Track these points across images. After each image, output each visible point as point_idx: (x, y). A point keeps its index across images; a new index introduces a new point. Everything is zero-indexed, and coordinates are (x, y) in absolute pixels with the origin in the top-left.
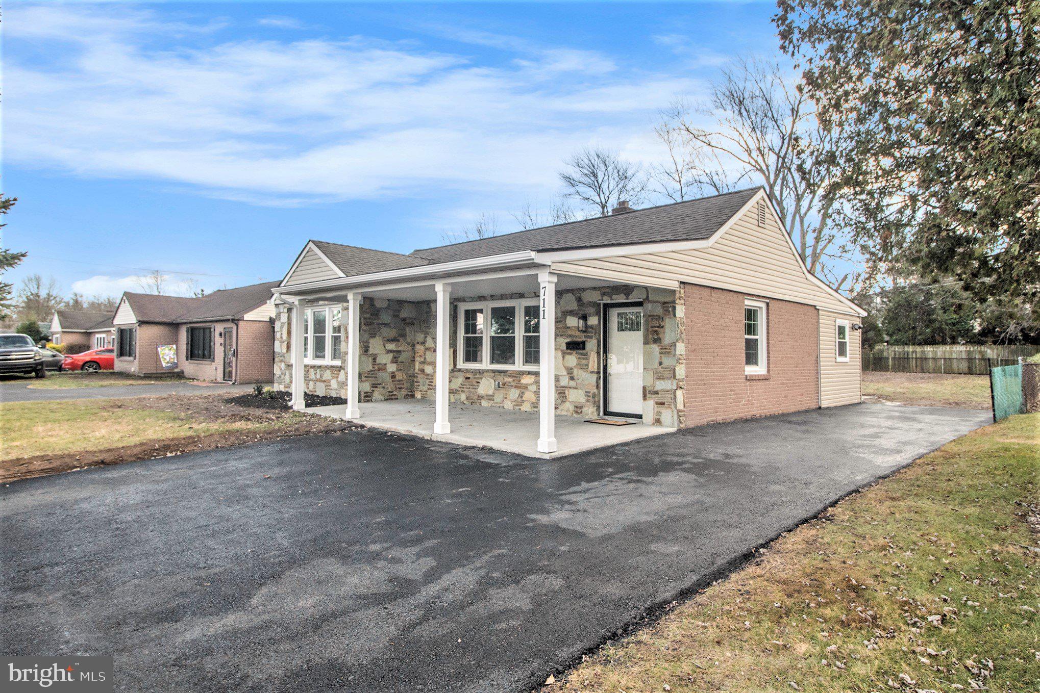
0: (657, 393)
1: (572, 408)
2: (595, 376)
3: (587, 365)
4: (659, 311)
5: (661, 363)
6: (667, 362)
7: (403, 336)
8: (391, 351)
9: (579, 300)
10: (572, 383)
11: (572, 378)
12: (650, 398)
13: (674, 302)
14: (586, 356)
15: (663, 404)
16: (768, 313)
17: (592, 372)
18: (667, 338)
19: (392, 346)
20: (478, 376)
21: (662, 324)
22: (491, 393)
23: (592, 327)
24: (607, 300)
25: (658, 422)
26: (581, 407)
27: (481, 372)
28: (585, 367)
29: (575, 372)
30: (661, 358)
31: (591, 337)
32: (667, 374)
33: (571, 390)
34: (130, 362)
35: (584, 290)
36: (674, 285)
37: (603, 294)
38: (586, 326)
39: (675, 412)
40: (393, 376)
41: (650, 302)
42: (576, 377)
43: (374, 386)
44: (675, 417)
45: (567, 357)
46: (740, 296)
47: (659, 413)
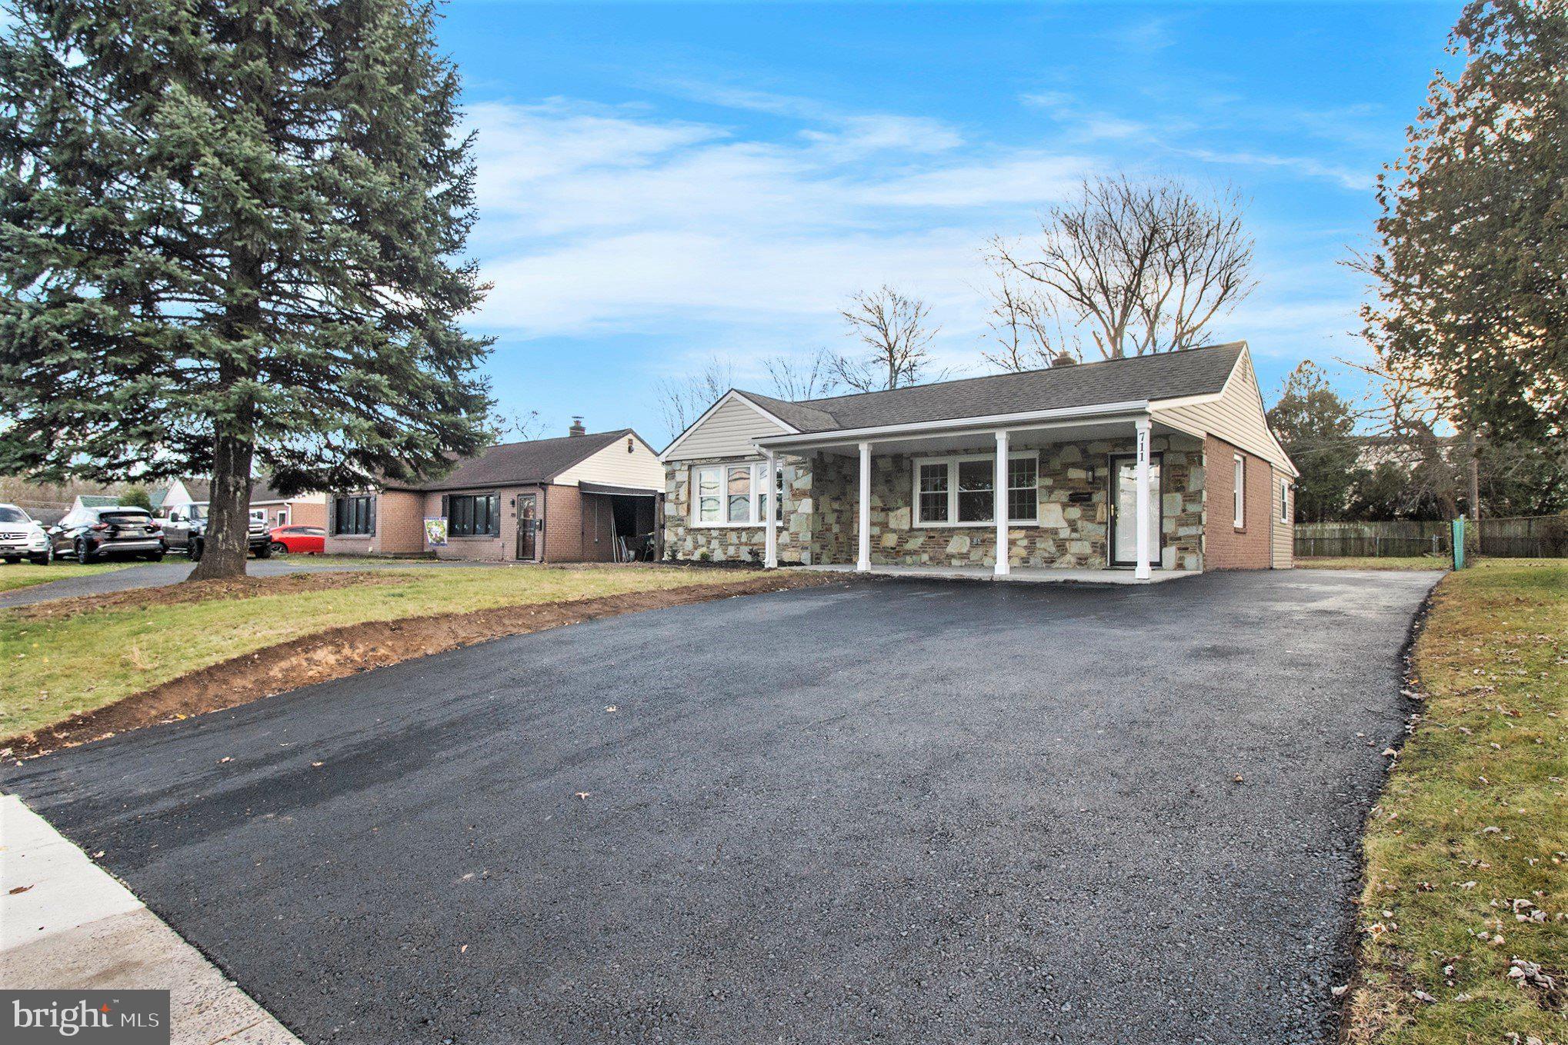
0: (1179, 539)
1: (1073, 560)
2: (1103, 528)
3: (1095, 516)
4: (1183, 460)
5: (1184, 511)
6: (1192, 508)
7: (844, 494)
8: (836, 511)
9: (1084, 452)
10: (1075, 535)
11: (1074, 530)
12: (1171, 545)
13: (1200, 452)
14: (1093, 507)
15: (1187, 549)
16: (1245, 467)
17: (1100, 523)
18: (1192, 487)
19: (836, 506)
20: (946, 534)
21: (1187, 473)
22: (965, 551)
23: (1100, 478)
24: (1117, 452)
25: (1180, 566)
26: (1086, 559)
27: (952, 531)
28: (1092, 519)
29: (1079, 524)
30: (1185, 505)
31: (1099, 489)
32: (1191, 520)
33: (1073, 543)
34: (366, 540)
35: (1090, 442)
36: (1202, 435)
37: (1116, 445)
38: (1094, 477)
39: (1201, 556)
40: (837, 538)
41: (1172, 452)
42: (1080, 529)
43: (823, 547)
44: (1201, 561)
45: (1069, 509)
46: (1230, 448)
47: (1182, 558)
